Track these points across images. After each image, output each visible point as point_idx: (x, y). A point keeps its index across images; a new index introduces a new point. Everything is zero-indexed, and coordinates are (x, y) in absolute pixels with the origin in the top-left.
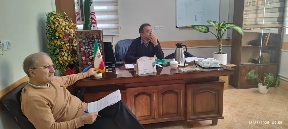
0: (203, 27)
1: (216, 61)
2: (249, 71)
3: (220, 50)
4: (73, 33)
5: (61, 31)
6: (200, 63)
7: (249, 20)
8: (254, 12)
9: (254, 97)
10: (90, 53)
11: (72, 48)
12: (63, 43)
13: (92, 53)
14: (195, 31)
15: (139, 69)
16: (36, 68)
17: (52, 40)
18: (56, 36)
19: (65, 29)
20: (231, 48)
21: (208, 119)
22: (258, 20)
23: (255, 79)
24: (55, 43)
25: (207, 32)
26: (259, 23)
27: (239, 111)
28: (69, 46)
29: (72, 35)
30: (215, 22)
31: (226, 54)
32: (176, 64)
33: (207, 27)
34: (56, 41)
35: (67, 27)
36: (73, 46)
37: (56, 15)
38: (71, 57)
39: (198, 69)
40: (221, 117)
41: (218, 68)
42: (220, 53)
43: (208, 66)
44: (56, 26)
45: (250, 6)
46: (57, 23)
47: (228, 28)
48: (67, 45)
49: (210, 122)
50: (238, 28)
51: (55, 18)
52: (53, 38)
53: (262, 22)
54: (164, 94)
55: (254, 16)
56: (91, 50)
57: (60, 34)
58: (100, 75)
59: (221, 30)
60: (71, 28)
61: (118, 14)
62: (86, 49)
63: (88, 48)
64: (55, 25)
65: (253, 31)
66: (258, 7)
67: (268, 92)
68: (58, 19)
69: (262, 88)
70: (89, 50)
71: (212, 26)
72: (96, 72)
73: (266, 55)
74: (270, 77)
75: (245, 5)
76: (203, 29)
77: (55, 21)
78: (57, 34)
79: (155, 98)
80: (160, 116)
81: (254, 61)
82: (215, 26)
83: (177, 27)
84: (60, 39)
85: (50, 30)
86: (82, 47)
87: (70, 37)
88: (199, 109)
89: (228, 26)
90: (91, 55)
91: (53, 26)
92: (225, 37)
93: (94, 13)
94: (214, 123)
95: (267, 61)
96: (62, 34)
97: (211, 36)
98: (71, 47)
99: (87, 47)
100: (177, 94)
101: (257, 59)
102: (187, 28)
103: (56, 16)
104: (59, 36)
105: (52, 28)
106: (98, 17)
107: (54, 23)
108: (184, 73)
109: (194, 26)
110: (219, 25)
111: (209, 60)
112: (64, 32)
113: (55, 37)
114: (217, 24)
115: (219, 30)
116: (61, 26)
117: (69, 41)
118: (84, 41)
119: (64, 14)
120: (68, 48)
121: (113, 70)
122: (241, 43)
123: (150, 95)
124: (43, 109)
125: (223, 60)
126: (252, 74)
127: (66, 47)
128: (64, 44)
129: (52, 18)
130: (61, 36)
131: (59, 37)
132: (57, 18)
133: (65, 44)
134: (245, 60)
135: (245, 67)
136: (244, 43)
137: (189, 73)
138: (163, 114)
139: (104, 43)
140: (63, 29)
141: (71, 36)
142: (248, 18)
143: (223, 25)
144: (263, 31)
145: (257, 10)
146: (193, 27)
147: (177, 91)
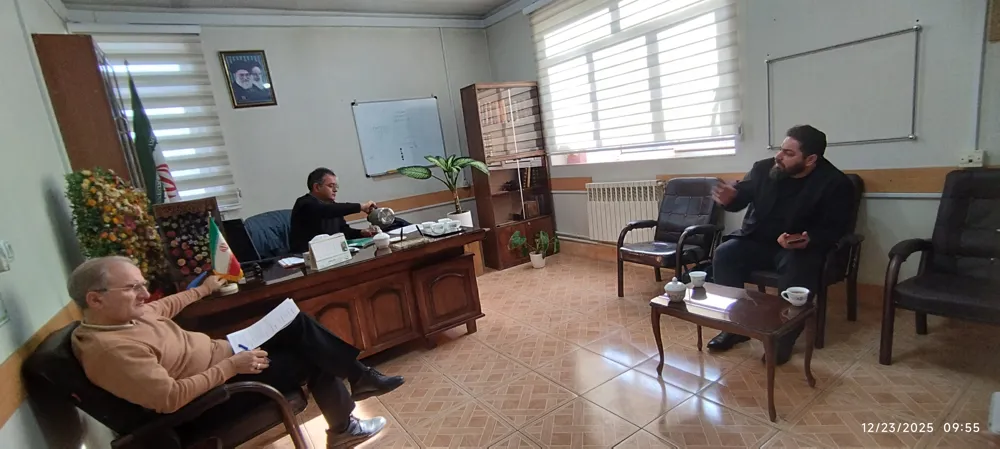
0: (420, 170)
1: (452, 222)
2: (512, 233)
3: (457, 207)
4: (141, 212)
5: (114, 210)
6: (428, 231)
7: (495, 149)
8: (500, 133)
9: (527, 276)
10: (196, 248)
11: (148, 246)
12: (124, 236)
13: (200, 247)
14: (404, 178)
15: (317, 260)
16: (105, 290)
17: (94, 233)
18: (106, 223)
19: (123, 205)
20: (475, 202)
21: (459, 323)
22: (509, 147)
23: (523, 246)
24: (104, 240)
25: (428, 178)
26: (512, 152)
27: (507, 303)
28: (139, 241)
29: (141, 217)
30: (438, 158)
31: (469, 213)
32: (386, 239)
33: (427, 168)
34: (105, 235)
35: (126, 202)
36: (149, 240)
37: (91, 176)
38: (150, 264)
39: (426, 239)
40: (480, 315)
41: (458, 232)
42: (458, 212)
43: (441, 232)
44: (101, 200)
45: (490, 124)
46: (100, 193)
47: (462, 166)
48: (134, 239)
49: (463, 328)
50: (478, 164)
51: (92, 184)
52: (95, 229)
53: (515, 150)
54: (372, 298)
55: (501, 140)
56: (196, 242)
57: (114, 216)
58: (234, 287)
59: (452, 171)
60: (135, 202)
61: (227, 164)
62: (183, 241)
63: (189, 239)
64: (97, 200)
65: (505, 167)
66: (504, 125)
67: (547, 264)
68: (101, 184)
69: (536, 258)
70: (191, 242)
71: (436, 166)
72: (223, 281)
73: (532, 204)
74: (544, 238)
75: (482, 123)
76: (421, 172)
77: (93, 189)
78: (107, 219)
79: (358, 308)
80: (373, 341)
81: (517, 217)
82: (440, 163)
83: (368, 176)
84: (115, 230)
85: (86, 211)
86: (174, 239)
87: (137, 221)
88: (441, 311)
89: (463, 161)
90: (200, 252)
91: (93, 203)
92: (461, 184)
93: (165, 166)
94: (472, 329)
95: (535, 213)
96: (119, 219)
97: (437, 185)
98: (145, 243)
99: (184, 237)
100: (397, 292)
101: (519, 213)
102: (387, 174)
103: (93, 179)
104: (111, 223)
105: (90, 207)
106: (176, 174)
107: (94, 196)
108: (403, 250)
109: (403, 168)
110: (447, 162)
111: (441, 221)
112: (123, 212)
113: (100, 225)
114: (443, 161)
115: (448, 171)
116: (113, 200)
117: (136, 231)
118: (175, 226)
119: (109, 173)
120: (138, 245)
121: (256, 275)
122: (489, 190)
123: (345, 306)
124: (145, 360)
125: (466, 220)
126: (517, 239)
127: (132, 244)
128: (126, 239)
129: (86, 184)
130: (115, 220)
131: (113, 225)
132: (97, 183)
133: (129, 237)
134: (502, 219)
135: (503, 228)
136: (495, 188)
137: (412, 248)
138: (379, 337)
139: (226, 223)
140: (118, 205)
141: (139, 218)
142: (492, 144)
143: (453, 162)
144: (518, 166)
145: (503, 130)
146: (400, 171)
147: (396, 287)
